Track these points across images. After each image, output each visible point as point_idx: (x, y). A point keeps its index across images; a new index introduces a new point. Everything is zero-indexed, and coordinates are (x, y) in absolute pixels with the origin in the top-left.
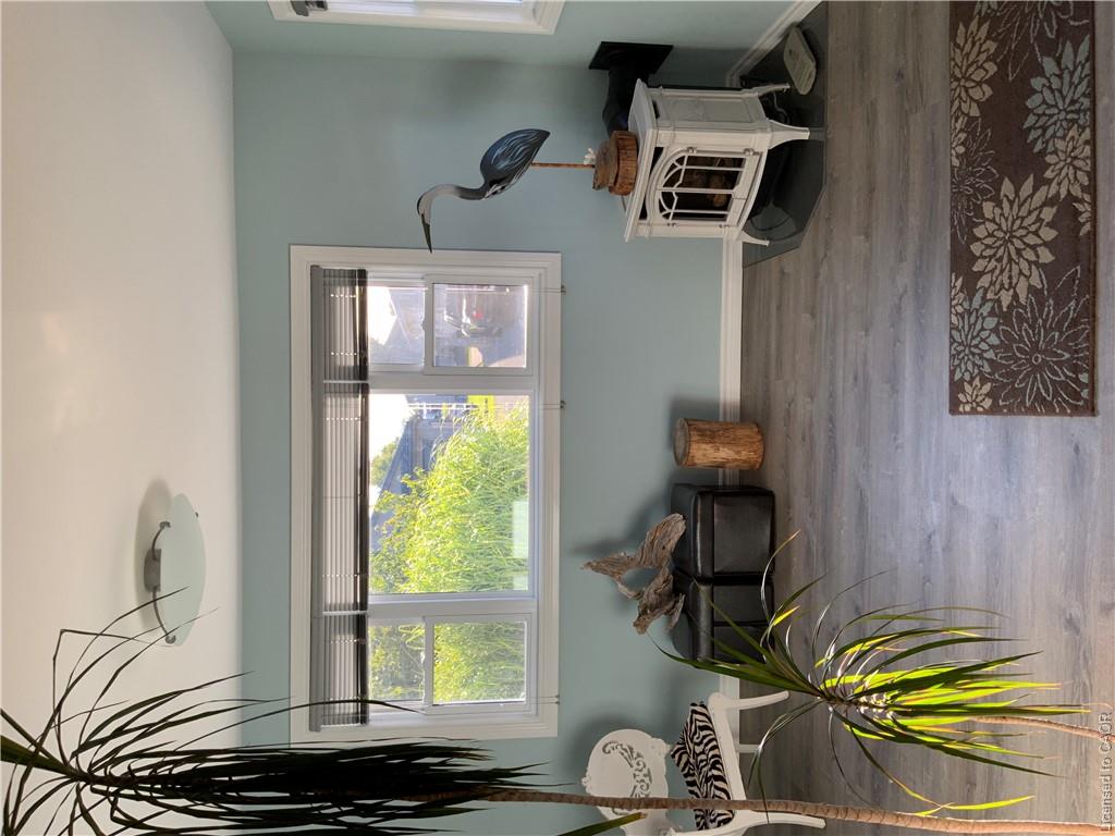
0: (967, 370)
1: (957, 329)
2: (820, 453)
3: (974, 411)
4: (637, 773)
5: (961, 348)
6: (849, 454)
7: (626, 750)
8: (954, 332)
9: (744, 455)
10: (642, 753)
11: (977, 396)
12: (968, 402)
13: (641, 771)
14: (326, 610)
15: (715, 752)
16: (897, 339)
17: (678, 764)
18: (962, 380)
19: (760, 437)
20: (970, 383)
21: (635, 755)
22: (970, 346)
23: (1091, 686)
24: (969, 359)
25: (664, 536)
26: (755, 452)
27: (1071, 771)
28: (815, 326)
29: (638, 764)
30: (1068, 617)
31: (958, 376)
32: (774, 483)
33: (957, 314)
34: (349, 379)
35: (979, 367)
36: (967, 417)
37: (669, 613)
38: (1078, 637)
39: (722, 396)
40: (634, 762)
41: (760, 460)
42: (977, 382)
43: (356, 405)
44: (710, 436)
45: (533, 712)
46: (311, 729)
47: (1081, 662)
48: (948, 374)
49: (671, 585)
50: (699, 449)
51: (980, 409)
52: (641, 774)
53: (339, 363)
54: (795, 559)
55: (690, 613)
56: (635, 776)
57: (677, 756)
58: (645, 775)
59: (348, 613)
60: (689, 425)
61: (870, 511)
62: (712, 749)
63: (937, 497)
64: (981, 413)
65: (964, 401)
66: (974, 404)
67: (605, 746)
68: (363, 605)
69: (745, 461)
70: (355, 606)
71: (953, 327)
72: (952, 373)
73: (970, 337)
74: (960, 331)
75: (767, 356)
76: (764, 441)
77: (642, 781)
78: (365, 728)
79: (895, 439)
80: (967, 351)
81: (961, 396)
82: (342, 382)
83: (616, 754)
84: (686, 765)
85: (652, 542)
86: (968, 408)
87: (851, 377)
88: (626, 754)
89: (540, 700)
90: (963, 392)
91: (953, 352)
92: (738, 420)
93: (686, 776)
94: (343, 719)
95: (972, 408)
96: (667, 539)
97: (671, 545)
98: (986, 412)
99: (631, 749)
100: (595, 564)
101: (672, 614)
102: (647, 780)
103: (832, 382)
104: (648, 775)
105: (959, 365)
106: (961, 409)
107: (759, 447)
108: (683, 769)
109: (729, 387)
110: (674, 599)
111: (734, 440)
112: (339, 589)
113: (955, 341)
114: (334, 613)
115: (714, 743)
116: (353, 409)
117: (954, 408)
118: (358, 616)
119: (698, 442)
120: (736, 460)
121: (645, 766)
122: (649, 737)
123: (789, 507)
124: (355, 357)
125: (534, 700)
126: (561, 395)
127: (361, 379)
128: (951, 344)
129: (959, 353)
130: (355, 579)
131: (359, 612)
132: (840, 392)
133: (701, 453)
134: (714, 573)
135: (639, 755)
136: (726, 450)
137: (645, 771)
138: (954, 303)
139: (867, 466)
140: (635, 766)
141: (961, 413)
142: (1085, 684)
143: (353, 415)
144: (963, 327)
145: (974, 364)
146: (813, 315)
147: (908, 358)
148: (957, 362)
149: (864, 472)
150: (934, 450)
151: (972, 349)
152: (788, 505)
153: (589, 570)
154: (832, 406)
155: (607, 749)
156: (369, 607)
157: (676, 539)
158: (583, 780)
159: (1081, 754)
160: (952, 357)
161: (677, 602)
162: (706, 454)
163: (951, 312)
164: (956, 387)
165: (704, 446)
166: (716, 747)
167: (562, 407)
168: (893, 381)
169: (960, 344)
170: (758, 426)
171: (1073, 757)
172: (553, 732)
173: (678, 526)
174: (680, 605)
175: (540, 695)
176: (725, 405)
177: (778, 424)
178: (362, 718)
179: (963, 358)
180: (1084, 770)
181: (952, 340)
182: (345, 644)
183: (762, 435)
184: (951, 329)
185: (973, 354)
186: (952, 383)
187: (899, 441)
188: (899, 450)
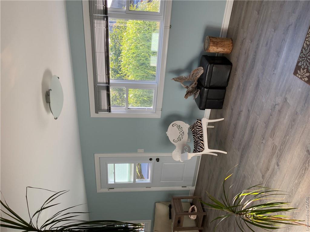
0: (303, 64)
1: (305, 49)
2: (249, 61)
3: (301, 78)
4: (180, 132)
5: (304, 56)
6: (258, 66)
7: (178, 126)
8: (303, 50)
9: (226, 50)
10: (182, 127)
11: (304, 75)
12: (300, 75)
13: (181, 132)
14: (98, 84)
15: (202, 133)
16: (284, 39)
17: (191, 130)
18: (301, 67)
19: (232, 45)
20: (303, 69)
21: (180, 128)
22: (307, 58)
23: (308, 169)
24: (305, 61)
25: (196, 74)
26: (229, 49)
27: (295, 183)
28: (258, 17)
29: (181, 130)
30: (308, 149)
31: (300, 64)
32: (233, 60)
33: (306, 44)
34: (102, 14)
35: (308, 66)
36: (298, 78)
37: (195, 94)
38: (309, 156)
39: (222, 26)
40: (180, 129)
41: (230, 52)
42: (305, 70)
43: (104, 23)
44: (216, 44)
45: (155, 111)
46: (96, 113)
47: (307, 162)
48: (297, 62)
49: (196, 85)
50: (212, 48)
51: (303, 79)
52: (181, 133)
53: (98, 9)
54: (234, 86)
55: (201, 95)
56: (180, 133)
57: (191, 129)
58: (182, 133)
59: (104, 85)
60: (210, 40)
61: (260, 87)
62: (201, 132)
63: (281, 96)
64: (303, 80)
65: (299, 74)
66: (302, 77)
67: (173, 124)
68: (109, 83)
69: (226, 52)
70: (106, 83)
71: (303, 47)
72: (298, 62)
73: (308, 54)
74: (305, 50)
75: (240, 18)
76: (233, 46)
77: (182, 134)
78: (110, 113)
79: (274, 71)
80: (305, 59)
81: (299, 71)
82: (99, 15)
83: (175, 127)
84: (193, 131)
85: (193, 74)
86: (300, 76)
87: (266, 43)
88: (178, 127)
89: (157, 110)
90: (300, 71)
91: (301, 56)
92: (225, 37)
93: (193, 133)
94: (104, 111)
95: (301, 77)
96: (198, 74)
97: (199, 76)
98: (305, 81)
99: (180, 126)
100: (175, 79)
101: (196, 94)
102: (183, 134)
103: (259, 40)
104: (183, 133)
105: (302, 61)
106: (297, 75)
107: (231, 48)
108: (193, 132)
109: (225, 24)
110: (197, 90)
111: (224, 45)
112: (102, 78)
113: (303, 53)
114: (100, 85)
115: (202, 131)
116: (103, 25)
117: (295, 73)
118: (107, 86)
119: (212, 46)
120: (223, 51)
121: (183, 131)
122: (185, 123)
123: (236, 71)
124: (103, 6)
125: (155, 110)
126: (170, 24)
127: (105, 14)
128: (301, 53)
129: (303, 57)
130: (106, 76)
131: (107, 85)
132: (260, 46)
133: (212, 49)
134: (210, 86)
135: (181, 128)
136: (220, 48)
137: (183, 132)
138: (307, 39)
139: (263, 73)
140: (180, 130)
141: (297, 76)
142: (306, 167)
143: (103, 27)
144: (307, 50)
145: (306, 64)
146: (258, 13)
147: (285, 49)
148: (301, 60)
149: (261, 74)
150: (285, 81)
151: (307, 59)
152: (236, 70)
153: (174, 80)
154: (257, 48)
155: (173, 126)
156: (110, 84)
157: (200, 75)
158: (167, 132)
159: (299, 181)
160: (300, 57)
161: (197, 91)
162: (214, 49)
163: (305, 42)
164: (298, 68)
165: (214, 47)
166: (202, 132)
167: (170, 27)
168: (279, 52)
169: (304, 55)
170: (232, 40)
171: (297, 180)
172: (160, 117)
173: (201, 71)
174: (198, 92)
175: (157, 108)
176: (223, 29)
177: (238, 43)
178: (109, 110)
179: (303, 60)
180: (298, 185)
181: (302, 52)
182: (104, 93)
183: (233, 44)
184: (303, 48)
185: (307, 61)
186: (297, 65)
187: (275, 72)
188: (274, 75)
